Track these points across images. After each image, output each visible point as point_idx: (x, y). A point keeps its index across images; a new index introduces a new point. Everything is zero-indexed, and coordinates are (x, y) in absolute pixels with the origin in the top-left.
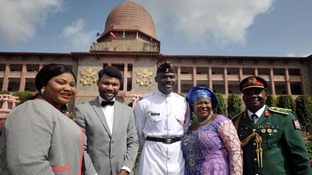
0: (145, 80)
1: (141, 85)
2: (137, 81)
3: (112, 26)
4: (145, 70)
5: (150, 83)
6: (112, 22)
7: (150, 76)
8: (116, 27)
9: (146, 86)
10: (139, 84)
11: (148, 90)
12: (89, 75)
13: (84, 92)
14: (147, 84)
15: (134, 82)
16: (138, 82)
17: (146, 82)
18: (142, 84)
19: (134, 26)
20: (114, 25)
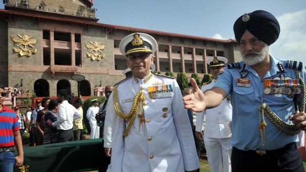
0: (96, 55)
1: (92, 60)
2: (87, 55)
4: (96, 43)
5: (102, 58)
7: (101, 50)
9: (98, 61)
10: (90, 59)
11: (101, 65)
12: (26, 44)
13: (20, 65)
14: (100, 59)
15: (83, 56)
16: (89, 56)
17: (98, 56)
18: (94, 58)
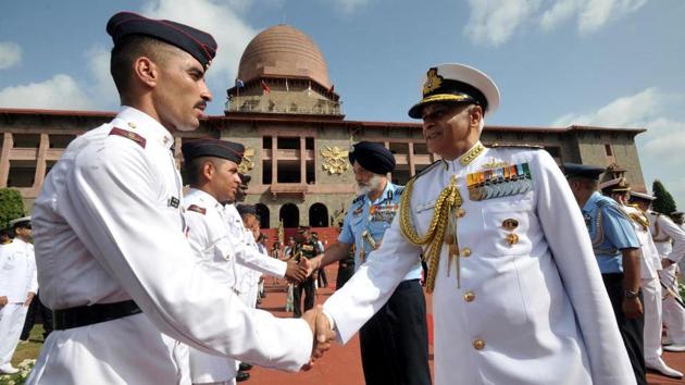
0: (337, 165)
1: (330, 173)
2: (323, 167)
3: (262, 69)
4: (336, 148)
5: (345, 169)
6: (260, 61)
7: (343, 158)
8: (269, 71)
9: (339, 174)
10: (327, 172)
11: (343, 181)
14: (341, 171)
15: (318, 168)
16: (326, 168)
17: (339, 168)
18: (332, 171)
19: (300, 70)
20: (266, 68)
